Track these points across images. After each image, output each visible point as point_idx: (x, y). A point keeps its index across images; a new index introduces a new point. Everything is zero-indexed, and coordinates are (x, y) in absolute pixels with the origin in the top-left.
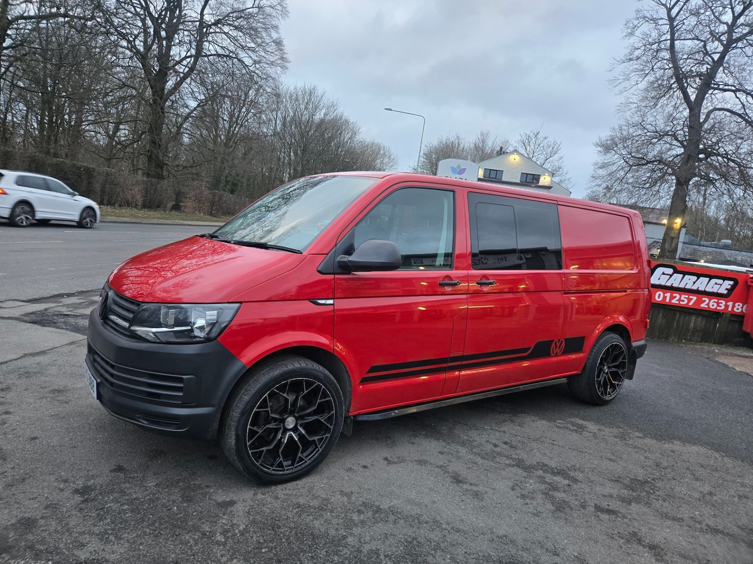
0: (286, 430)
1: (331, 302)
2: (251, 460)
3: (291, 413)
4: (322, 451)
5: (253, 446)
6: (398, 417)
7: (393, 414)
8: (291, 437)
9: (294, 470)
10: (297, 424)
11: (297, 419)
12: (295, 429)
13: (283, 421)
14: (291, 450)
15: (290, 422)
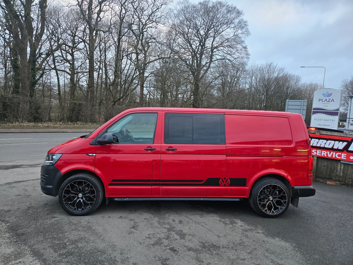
0: (78, 198)
1: (94, 155)
2: (64, 205)
3: (80, 192)
4: (91, 208)
5: (65, 200)
6: (128, 201)
7: (126, 199)
8: (80, 201)
9: (81, 212)
10: (83, 196)
11: (83, 194)
12: (82, 198)
13: (78, 194)
14: (79, 205)
15: (80, 195)
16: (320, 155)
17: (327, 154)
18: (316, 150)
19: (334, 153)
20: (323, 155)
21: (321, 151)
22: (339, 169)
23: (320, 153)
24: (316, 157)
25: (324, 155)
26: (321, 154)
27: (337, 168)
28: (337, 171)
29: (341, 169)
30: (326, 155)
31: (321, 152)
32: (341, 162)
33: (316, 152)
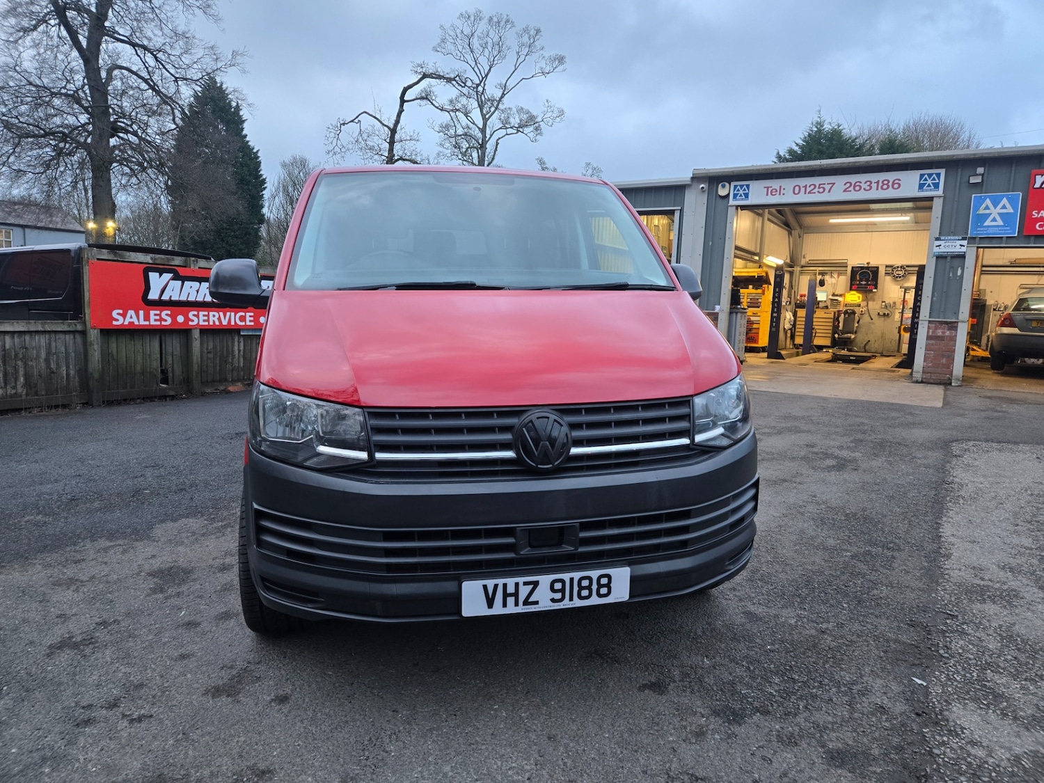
16: (207, 323)
17: (219, 319)
18: (196, 313)
19: (233, 314)
20: (211, 323)
21: (206, 313)
22: (237, 352)
23: (206, 318)
24: (198, 330)
25: (214, 321)
26: (208, 321)
27: (233, 351)
28: (233, 357)
29: (239, 351)
30: (217, 323)
31: (208, 316)
32: (242, 333)
33: (197, 316)
